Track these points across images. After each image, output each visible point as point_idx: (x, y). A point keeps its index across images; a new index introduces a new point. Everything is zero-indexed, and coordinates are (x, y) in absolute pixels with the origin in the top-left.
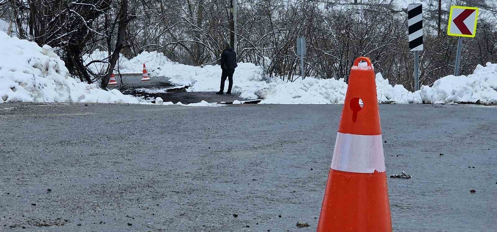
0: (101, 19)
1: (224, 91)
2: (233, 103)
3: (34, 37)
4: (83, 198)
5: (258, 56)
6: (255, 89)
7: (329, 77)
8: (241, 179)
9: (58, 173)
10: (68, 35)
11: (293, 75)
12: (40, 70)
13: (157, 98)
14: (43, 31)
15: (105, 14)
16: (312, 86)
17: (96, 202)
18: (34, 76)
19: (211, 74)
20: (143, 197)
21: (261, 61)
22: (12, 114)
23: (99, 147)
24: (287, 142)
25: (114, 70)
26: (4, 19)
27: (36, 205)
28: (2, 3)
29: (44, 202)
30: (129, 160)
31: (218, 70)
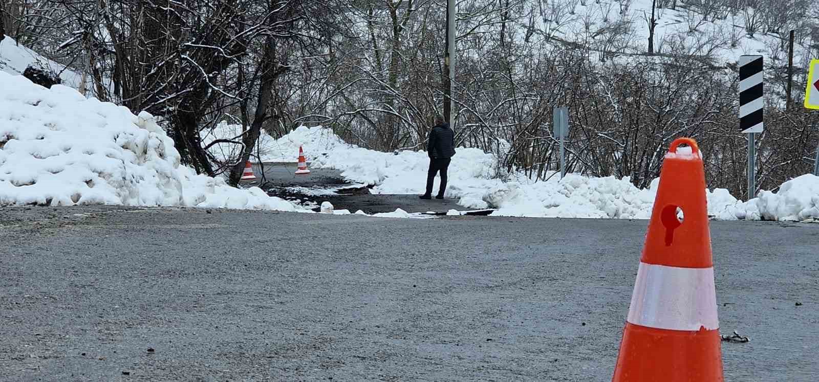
0: (231, 71)
1: (432, 194)
2: (447, 214)
3: (122, 99)
4: (207, 365)
5: (490, 137)
6: (484, 192)
7: (606, 173)
8: (467, 338)
9: (165, 322)
10: (177, 97)
11: (546, 171)
12: (133, 153)
13: (324, 203)
14: (137, 90)
15: (238, 63)
16: (577, 189)
17: (228, 372)
18: (123, 163)
19: (412, 166)
20: (306, 365)
21: (494, 146)
22: (87, 224)
23: (232, 280)
24: (542, 279)
25: (252, 155)
26: (72, 68)
27: (130, 374)
28: (70, 43)
29: (143, 370)
30: (281, 303)
31: (423, 159)
